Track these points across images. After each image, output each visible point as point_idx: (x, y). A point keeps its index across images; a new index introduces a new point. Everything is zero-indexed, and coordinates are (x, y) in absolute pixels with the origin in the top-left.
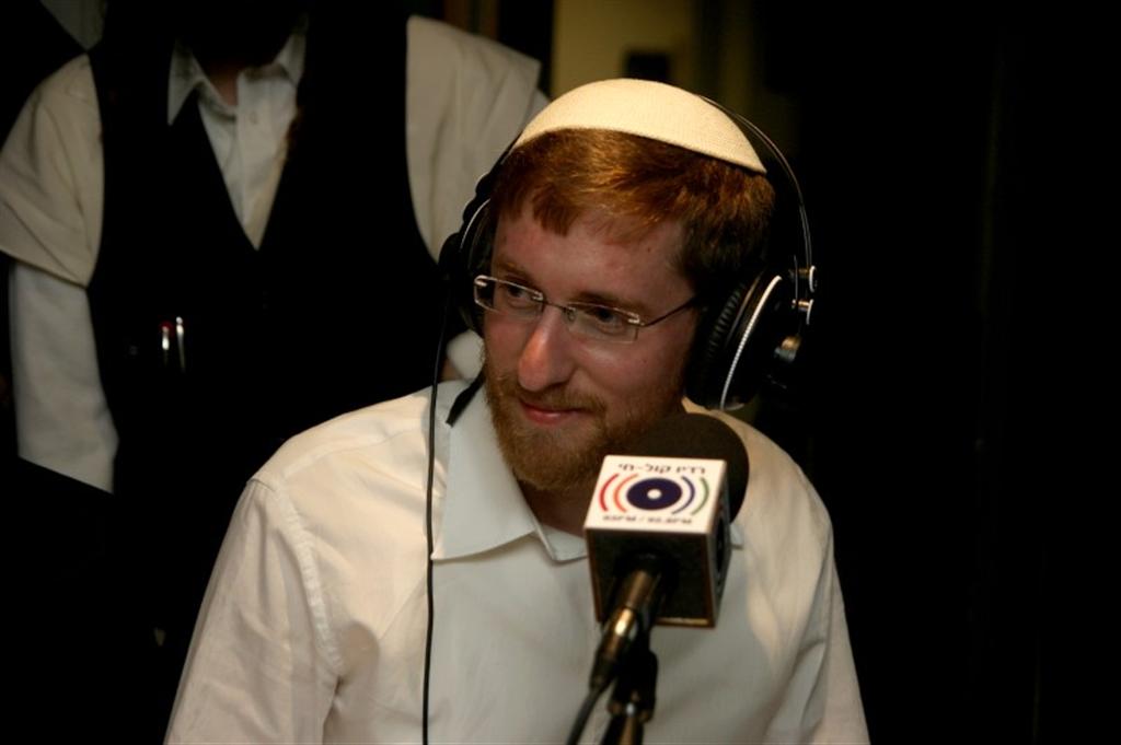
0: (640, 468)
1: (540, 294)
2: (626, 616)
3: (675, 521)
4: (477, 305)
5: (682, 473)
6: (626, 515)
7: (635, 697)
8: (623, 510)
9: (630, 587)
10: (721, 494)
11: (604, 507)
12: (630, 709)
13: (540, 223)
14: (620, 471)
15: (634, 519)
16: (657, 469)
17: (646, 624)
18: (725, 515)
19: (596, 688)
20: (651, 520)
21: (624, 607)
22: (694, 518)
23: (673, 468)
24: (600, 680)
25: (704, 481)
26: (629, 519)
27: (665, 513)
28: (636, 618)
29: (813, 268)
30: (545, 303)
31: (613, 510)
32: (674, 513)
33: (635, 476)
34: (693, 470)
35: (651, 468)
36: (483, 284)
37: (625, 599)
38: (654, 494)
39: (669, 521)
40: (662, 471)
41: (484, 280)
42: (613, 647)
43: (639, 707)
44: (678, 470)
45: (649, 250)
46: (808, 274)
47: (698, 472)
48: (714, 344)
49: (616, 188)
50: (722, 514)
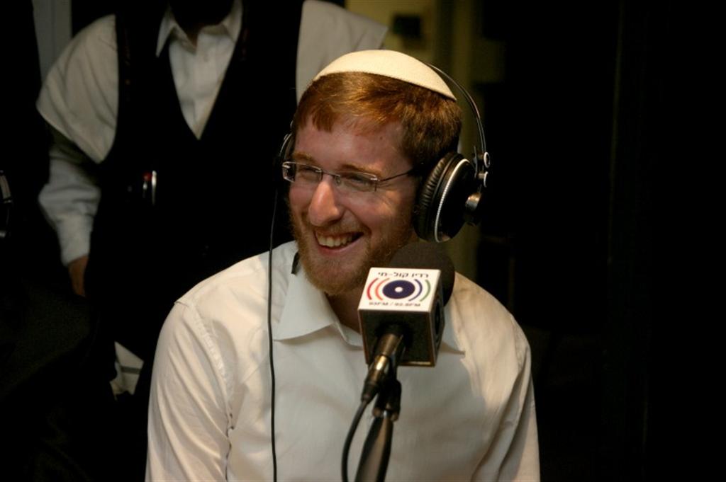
0: (391, 275)
1: (319, 169)
2: (383, 359)
3: (411, 305)
4: (285, 180)
5: (415, 277)
6: (382, 302)
7: (388, 406)
8: (381, 299)
9: (385, 343)
10: (438, 289)
11: (370, 297)
12: (385, 413)
13: (316, 127)
14: (379, 276)
15: (387, 304)
16: (400, 275)
17: (394, 364)
18: (441, 301)
19: (366, 400)
20: (397, 304)
21: (381, 355)
22: (422, 303)
23: (410, 275)
24: (367, 396)
25: (428, 282)
26: (384, 304)
27: (405, 300)
28: (389, 360)
29: (486, 154)
30: (322, 173)
31: (375, 299)
32: (410, 300)
33: (388, 279)
34: (421, 276)
35: (397, 274)
36: (288, 167)
37: (382, 350)
38: (399, 290)
39: (407, 305)
40: (403, 276)
41: (287, 164)
42: (375, 378)
43: (390, 413)
44: (413, 275)
45: (381, 138)
46: (483, 157)
47: (424, 276)
48: (426, 196)
49: (359, 100)
50: (439, 301)
